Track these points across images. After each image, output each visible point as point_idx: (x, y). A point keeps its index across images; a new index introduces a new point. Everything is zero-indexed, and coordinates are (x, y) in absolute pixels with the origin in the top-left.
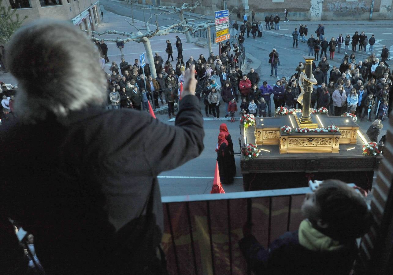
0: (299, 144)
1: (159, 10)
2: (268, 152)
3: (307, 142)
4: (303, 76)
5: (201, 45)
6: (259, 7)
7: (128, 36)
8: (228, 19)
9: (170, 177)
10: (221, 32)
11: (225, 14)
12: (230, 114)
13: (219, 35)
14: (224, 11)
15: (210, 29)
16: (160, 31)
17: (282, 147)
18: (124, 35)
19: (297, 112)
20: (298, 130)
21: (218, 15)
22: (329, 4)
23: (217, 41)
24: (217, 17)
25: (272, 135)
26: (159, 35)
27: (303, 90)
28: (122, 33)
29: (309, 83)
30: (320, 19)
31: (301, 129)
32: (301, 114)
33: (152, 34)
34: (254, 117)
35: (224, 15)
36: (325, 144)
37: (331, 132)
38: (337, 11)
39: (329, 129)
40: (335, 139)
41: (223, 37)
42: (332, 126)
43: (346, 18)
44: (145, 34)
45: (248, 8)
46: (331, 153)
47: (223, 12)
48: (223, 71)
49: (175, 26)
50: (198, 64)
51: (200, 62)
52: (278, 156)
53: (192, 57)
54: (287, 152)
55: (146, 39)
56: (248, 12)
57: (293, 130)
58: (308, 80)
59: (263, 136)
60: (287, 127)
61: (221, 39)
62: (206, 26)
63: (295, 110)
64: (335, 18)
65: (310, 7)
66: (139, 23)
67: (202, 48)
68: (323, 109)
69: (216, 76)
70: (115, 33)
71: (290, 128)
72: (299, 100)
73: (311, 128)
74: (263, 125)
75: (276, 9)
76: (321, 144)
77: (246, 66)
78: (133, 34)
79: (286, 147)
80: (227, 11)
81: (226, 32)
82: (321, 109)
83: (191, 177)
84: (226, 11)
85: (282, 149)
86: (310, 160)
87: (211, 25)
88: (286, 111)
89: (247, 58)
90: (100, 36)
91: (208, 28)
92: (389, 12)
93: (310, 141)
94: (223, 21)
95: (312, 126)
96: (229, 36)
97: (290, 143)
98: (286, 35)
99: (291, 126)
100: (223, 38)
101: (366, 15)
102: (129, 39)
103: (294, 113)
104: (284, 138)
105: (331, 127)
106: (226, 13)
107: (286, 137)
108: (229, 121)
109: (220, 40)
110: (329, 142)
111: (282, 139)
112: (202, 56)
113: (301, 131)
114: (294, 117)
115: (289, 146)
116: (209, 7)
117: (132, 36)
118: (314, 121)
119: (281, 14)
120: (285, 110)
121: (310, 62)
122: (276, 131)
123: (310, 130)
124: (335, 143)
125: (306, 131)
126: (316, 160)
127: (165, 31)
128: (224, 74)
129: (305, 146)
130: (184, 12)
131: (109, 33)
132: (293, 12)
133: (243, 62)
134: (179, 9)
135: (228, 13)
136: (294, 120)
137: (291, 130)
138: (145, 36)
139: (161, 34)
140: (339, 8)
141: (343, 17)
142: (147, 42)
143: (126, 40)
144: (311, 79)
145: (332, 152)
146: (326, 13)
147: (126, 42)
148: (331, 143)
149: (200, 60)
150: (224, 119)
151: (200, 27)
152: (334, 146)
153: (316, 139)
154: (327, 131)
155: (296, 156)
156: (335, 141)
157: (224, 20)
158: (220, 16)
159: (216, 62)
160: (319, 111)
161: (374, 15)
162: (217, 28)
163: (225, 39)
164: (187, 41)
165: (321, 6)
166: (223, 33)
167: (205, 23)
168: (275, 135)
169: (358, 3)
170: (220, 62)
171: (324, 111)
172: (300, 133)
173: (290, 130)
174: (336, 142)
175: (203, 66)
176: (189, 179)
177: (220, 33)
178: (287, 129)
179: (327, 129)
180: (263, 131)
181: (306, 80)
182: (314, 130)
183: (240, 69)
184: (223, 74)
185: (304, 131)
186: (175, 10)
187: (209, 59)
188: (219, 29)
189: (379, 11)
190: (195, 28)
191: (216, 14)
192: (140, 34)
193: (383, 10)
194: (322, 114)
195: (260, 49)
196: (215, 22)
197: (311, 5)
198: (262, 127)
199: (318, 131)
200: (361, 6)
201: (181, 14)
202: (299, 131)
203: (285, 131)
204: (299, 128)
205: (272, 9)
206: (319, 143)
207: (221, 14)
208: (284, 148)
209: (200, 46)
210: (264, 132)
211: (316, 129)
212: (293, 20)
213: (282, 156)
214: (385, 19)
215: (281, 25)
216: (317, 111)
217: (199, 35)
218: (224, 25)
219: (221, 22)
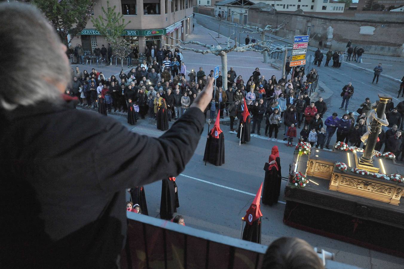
0: (352, 185)
1: (243, 28)
2: (317, 185)
3: (362, 186)
4: (373, 114)
5: (276, 67)
6: (344, 37)
7: (209, 48)
8: (307, 45)
9: (216, 185)
10: (297, 57)
12: (288, 138)
13: (294, 59)
14: (304, 37)
15: (287, 52)
16: (238, 48)
17: (332, 183)
18: (205, 47)
19: (358, 150)
20: (355, 170)
21: (298, 40)
24: (296, 41)
25: (325, 169)
26: (237, 51)
27: (370, 130)
28: (204, 44)
29: (379, 123)
31: (357, 170)
32: (362, 154)
33: (230, 49)
34: (310, 146)
35: (304, 40)
36: (383, 192)
37: (393, 181)
39: (392, 177)
40: (396, 189)
41: (298, 62)
42: (397, 175)
44: (224, 49)
45: (332, 37)
46: (388, 204)
48: (291, 95)
49: (253, 45)
50: (269, 84)
51: (271, 83)
52: (327, 192)
53: (264, 77)
54: (337, 190)
55: (224, 53)
56: (330, 41)
57: (349, 169)
58: (378, 120)
59: (315, 168)
60: (342, 164)
61: (296, 64)
62: (283, 49)
63: (356, 149)
65: (403, 43)
66: (224, 38)
67: (276, 70)
68: (389, 154)
69: (283, 99)
70: (198, 44)
71: (345, 166)
72: (363, 139)
73: (370, 172)
74: (317, 156)
75: (362, 41)
76: (378, 191)
77: (317, 94)
78: (213, 47)
79: (337, 184)
80: (308, 37)
81: (302, 57)
82: (387, 154)
83: (235, 190)
84: (306, 37)
85: (332, 185)
86: (361, 205)
87: (288, 49)
88: (347, 147)
89: (320, 87)
90: (184, 44)
91: (285, 51)
93: (366, 184)
94: (301, 47)
95: (372, 169)
96: (304, 62)
97: (342, 182)
98: (367, 69)
99: (347, 164)
100: (298, 63)
102: (208, 51)
103: (355, 151)
104: (336, 175)
105: (395, 176)
106: (306, 39)
107: (338, 174)
108: (286, 144)
109: (294, 65)
110: (388, 191)
111: (334, 176)
112: (274, 77)
113: (357, 172)
114: (353, 156)
115: (340, 184)
116: (292, 32)
117: (212, 49)
118: (376, 165)
120: (345, 146)
121: (385, 101)
122: (330, 165)
123: (368, 173)
124: (395, 194)
125: (363, 173)
126: (368, 207)
127: (243, 48)
128: (292, 98)
129: (359, 188)
130: (266, 34)
131: (193, 43)
132: (381, 46)
133: (315, 90)
134: (262, 30)
135: (308, 39)
136: (353, 159)
137: (347, 168)
138: (223, 51)
139: (239, 51)
142: (224, 56)
143: (205, 51)
144: (381, 120)
145: (390, 202)
147: (206, 53)
148: (390, 193)
149: (271, 81)
150: (282, 141)
151: (278, 49)
152: (394, 197)
153: (373, 184)
154: (388, 178)
155: (347, 196)
156: (396, 192)
157: (303, 45)
158: (299, 41)
159: (287, 85)
160: (384, 155)
162: (294, 53)
163: (299, 64)
164: (264, 61)
166: (299, 58)
167: (284, 46)
168: (328, 169)
170: (292, 87)
171: (391, 156)
172: (357, 173)
173: (345, 168)
174: (397, 194)
175: (272, 87)
176: (233, 191)
177: (296, 57)
178: (342, 166)
179: (390, 177)
180: (317, 162)
181: (376, 120)
182: (373, 174)
183: (310, 96)
184: (290, 97)
185: (360, 173)
186: (258, 31)
187: (280, 81)
188: (296, 53)
190: (273, 50)
191: (296, 39)
192: (219, 48)
194: (387, 159)
195: (335, 79)
196: (292, 46)
198: (317, 159)
199: (378, 176)
201: (263, 35)
202: (355, 172)
203: (340, 168)
204: (356, 169)
205: (358, 41)
206: (375, 190)
207: (300, 39)
208: (334, 184)
209: (275, 68)
210: (317, 164)
211: (376, 174)
212: (380, 55)
213: (331, 193)
215: (364, 58)
216: (381, 154)
217: (277, 57)
218: (301, 50)
219: (299, 47)
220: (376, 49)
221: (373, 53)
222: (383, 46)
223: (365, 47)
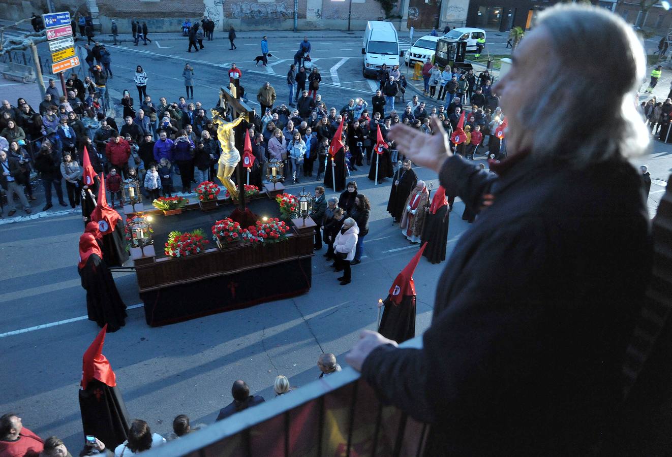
5: (16, 78)
6: (118, 9)
8: (71, 29)
10: (61, 54)
11: (63, 19)
13: (57, 58)
14: (61, 15)
15: (35, 47)
21: (51, 22)
22: (232, 6)
23: (56, 71)
24: (49, 25)
30: (222, 29)
35: (62, 21)
38: (246, 16)
41: (66, 63)
43: (261, 27)
45: (97, 11)
47: (59, 15)
56: (97, 18)
61: (62, 66)
62: (26, 42)
64: (244, 27)
65: (205, 11)
67: (21, 84)
75: (147, 13)
80: (67, 14)
81: (69, 53)
84: (65, 14)
87: (36, 41)
91: (31, 46)
92: (320, 19)
94: (62, 33)
96: (77, 61)
98: (171, 56)
100: (66, 65)
101: (289, 23)
106: (65, 19)
109: (61, 69)
119: (157, 21)
132: (177, 18)
133: (109, 106)
135: (68, 18)
140: (249, 12)
141: (256, 26)
146: (230, 21)
151: (13, 43)
157: (64, 30)
158: (54, 23)
161: (299, 23)
162: (53, 46)
163: (69, 66)
165: (220, 8)
166: (64, 56)
167: (23, 36)
169: (275, 5)
177: (58, 55)
188: (56, 47)
189: (305, 18)
190: (4, 45)
191: (47, 19)
193: (311, 16)
196: (45, 35)
197: (204, 6)
200: (280, 9)
205: (142, 13)
207: (55, 20)
209: (15, 81)
214: (315, 29)
215: (159, 40)
217: (8, 60)
218: (64, 40)
219: (58, 34)
220: (171, 24)
221: (169, 29)
222: (180, 18)
223: (155, 21)
